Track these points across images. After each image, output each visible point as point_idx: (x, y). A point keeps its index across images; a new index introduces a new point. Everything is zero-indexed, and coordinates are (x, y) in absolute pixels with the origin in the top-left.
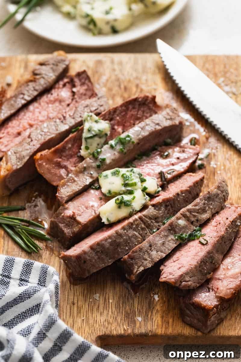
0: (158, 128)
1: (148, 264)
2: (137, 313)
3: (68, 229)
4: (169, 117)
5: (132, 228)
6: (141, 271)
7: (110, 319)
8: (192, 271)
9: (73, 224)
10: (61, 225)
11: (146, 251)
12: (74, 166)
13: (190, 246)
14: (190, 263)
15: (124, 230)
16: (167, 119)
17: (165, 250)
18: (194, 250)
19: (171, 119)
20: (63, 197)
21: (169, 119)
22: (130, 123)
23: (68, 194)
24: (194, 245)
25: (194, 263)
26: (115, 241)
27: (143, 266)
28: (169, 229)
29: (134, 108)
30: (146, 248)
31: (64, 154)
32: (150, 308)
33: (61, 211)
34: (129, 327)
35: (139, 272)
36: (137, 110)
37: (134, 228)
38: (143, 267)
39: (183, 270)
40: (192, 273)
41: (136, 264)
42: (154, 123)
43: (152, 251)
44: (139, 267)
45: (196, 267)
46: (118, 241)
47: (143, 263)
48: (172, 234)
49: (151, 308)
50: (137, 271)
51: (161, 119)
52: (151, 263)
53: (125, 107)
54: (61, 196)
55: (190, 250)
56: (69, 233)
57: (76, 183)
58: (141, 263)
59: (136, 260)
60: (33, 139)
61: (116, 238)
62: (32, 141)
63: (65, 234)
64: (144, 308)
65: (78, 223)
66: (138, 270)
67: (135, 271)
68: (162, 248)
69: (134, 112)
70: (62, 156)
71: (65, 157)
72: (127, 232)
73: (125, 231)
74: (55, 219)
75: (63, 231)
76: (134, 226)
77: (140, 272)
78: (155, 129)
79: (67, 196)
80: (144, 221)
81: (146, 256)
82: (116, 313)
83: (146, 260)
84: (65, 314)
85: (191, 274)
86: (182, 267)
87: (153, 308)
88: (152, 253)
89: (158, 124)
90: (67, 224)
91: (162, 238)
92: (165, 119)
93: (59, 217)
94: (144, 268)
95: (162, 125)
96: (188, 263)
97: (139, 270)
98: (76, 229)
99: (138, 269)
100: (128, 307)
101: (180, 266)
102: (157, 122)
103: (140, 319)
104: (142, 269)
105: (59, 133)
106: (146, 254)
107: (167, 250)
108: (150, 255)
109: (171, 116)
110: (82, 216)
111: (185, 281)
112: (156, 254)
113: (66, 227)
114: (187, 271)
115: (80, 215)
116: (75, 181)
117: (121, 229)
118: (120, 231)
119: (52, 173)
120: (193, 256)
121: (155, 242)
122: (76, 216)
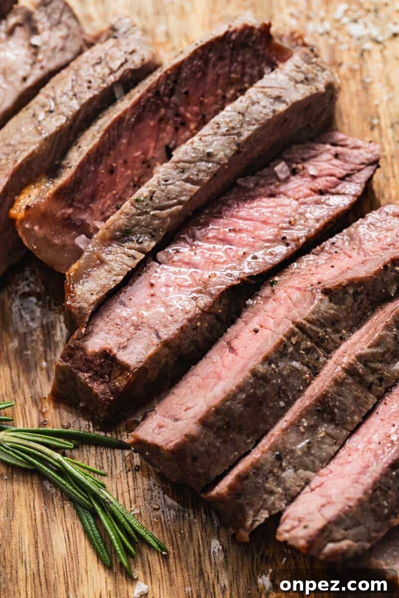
0: (281, 108)
1: (277, 503)
3: (102, 383)
4: (301, 77)
5: (286, 355)
6: (263, 520)
8: (350, 515)
9: (111, 371)
10: (84, 376)
11: (271, 471)
12: (101, 218)
13: (350, 449)
14: (347, 496)
15: (270, 364)
16: (297, 82)
17: (313, 462)
18: (360, 460)
19: (307, 80)
20: (83, 308)
21: (302, 82)
22: (216, 96)
23: (94, 298)
24: (360, 447)
25: (357, 492)
26: (254, 393)
27: (266, 509)
28: (318, 411)
29: (221, 59)
30: (269, 466)
31: (78, 196)
33: (77, 341)
35: (257, 523)
36: (227, 61)
37: (291, 353)
38: (266, 512)
39: (331, 512)
40: (352, 518)
41: (251, 505)
42: (269, 96)
43: (284, 470)
44: (257, 513)
45: (360, 502)
46: (259, 392)
47: (265, 500)
48: (324, 421)
50: (254, 522)
51: (283, 85)
52: (283, 500)
53: (201, 58)
54: (78, 305)
55: (350, 459)
56: (104, 394)
57: (106, 267)
58: (261, 503)
59: (248, 497)
61: (255, 388)
63: (96, 395)
65: (124, 367)
66: (256, 518)
67: (249, 522)
68: (305, 458)
69: (221, 68)
70: (73, 200)
71: (80, 202)
72: (277, 366)
73: (273, 366)
74: (66, 361)
75: (91, 389)
76: (291, 349)
77: (261, 525)
78: (274, 111)
79: (92, 304)
80: (309, 332)
81: (271, 484)
83: (272, 493)
85: (348, 522)
86: (329, 503)
88: (284, 475)
89: (278, 98)
90: (96, 373)
91: (303, 433)
92: (292, 83)
93: (75, 358)
94: (270, 512)
95: (288, 100)
96: (343, 493)
97: (258, 518)
98: (120, 383)
99: (254, 516)
101: (324, 501)
102: (276, 93)
104: (265, 515)
105: (46, 139)
106: (270, 479)
107: (317, 462)
108: (279, 481)
109: (306, 72)
110: (130, 349)
111: (334, 541)
112: (294, 476)
113: (95, 381)
114: (339, 516)
115: (125, 347)
116: (103, 262)
117: (262, 363)
118: (262, 369)
119: (55, 245)
120: (356, 476)
121: (288, 446)
122: (115, 351)
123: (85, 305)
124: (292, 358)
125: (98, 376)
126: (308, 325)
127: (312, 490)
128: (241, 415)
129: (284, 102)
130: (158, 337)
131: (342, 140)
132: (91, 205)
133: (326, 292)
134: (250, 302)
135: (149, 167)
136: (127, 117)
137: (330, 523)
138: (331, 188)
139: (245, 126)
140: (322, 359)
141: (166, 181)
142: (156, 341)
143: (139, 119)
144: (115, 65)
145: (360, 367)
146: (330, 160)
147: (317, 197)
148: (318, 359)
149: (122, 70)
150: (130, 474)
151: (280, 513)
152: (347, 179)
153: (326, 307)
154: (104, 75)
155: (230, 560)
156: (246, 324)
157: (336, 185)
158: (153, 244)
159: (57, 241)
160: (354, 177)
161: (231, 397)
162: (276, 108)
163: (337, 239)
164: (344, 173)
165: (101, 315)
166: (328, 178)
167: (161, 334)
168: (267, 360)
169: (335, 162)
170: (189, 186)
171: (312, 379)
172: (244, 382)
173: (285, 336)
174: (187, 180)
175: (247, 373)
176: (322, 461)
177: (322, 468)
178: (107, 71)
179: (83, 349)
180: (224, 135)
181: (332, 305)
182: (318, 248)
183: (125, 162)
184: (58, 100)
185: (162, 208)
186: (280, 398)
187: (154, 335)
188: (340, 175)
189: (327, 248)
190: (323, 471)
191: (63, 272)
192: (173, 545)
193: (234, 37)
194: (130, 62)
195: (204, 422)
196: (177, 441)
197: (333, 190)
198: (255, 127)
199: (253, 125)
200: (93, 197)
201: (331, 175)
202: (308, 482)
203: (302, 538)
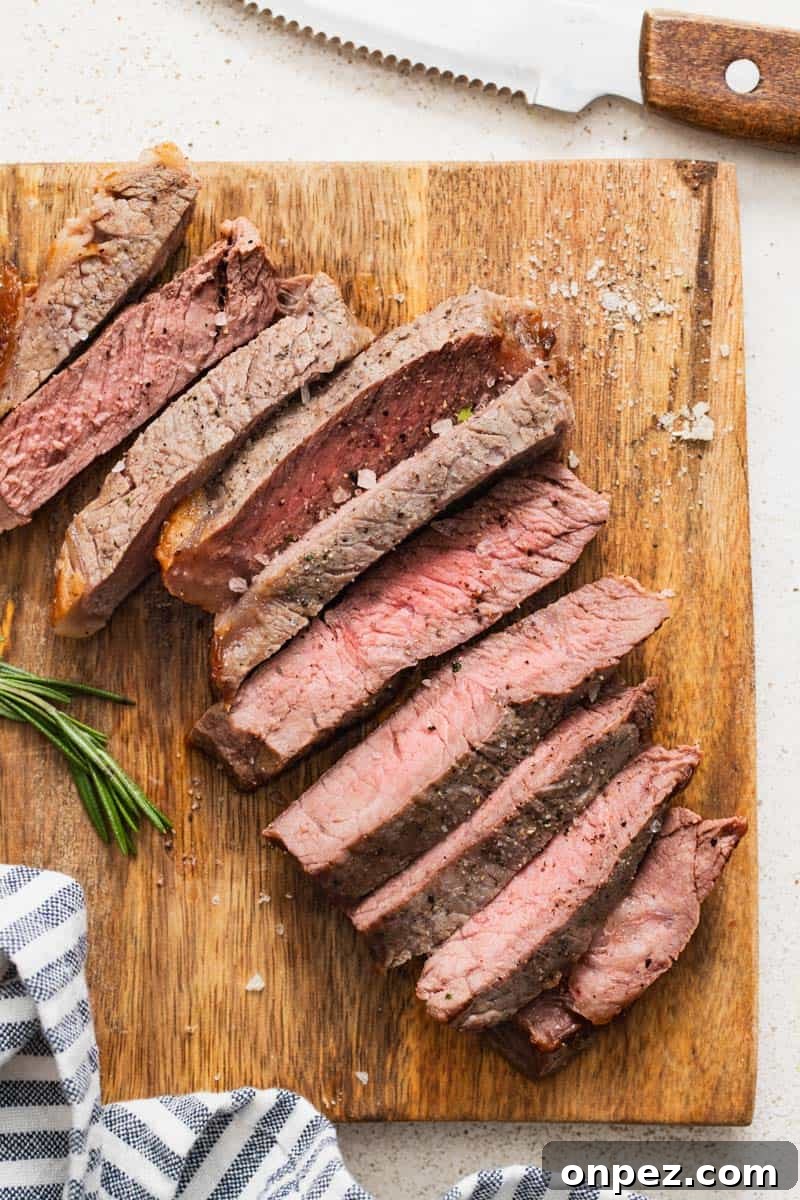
0: (497, 462)
1: (423, 945)
2: (354, 1059)
3: (246, 764)
4: (527, 417)
5: (456, 781)
6: (404, 961)
7: (285, 1076)
9: (257, 754)
11: (420, 914)
12: (263, 550)
14: (500, 963)
16: (521, 425)
17: (469, 905)
20: (231, 683)
25: (510, 962)
26: (414, 821)
27: (410, 950)
28: (483, 851)
30: (418, 908)
31: (239, 534)
32: (389, 1042)
34: (335, 1100)
35: (398, 964)
37: (463, 776)
38: (409, 953)
39: (479, 981)
40: (500, 989)
41: (394, 945)
42: (486, 446)
43: (434, 913)
44: (398, 953)
45: (513, 973)
46: (420, 819)
47: (409, 941)
48: (489, 861)
49: (393, 1045)
50: (394, 960)
51: (505, 430)
52: (430, 943)
53: (409, 375)
54: (224, 678)
56: (246, 776)
57: (263, 630)
58: (405, 943)
59: (391, 937)
60: (137, 480)
61: (415, 816)
62: (133, 487)
64: (375, 1043)
66: (397, 958)
67: (389, 961)
68: (461, 901)
70: (233, 539)
71: (241, 538)
72: (444, 793)
73: (439, 793)
74: (206, 730)
75: (231, 768)
77: (402, 965)
78: (488, 466)
79: (241, 677)
80: (487, 755)
81: (419, 927)
82: (301, 1061)
83: (418, 935)
84: (168, 1061)
85: (496, 993)
86: (478, 967)
87: (398, 1045)
88: (433, 918)
89: (495, 449)
92: (516, 427)
94: (413, 954)
95: (507, 452)
96: (496, 958)
97: (400, 958)
98: (266, 767)
99: (396, 956)
100: (331, 1040)
101: (474, 963)
102: (494, 441)
103: (363, 1077)
104: (407, 956)
105: (208, 457)
106: (418, 922)
107: (474, 905)
108: (428, 923)
109: (535, 411)
110: (283, 733)
111: (477, 1013)
112: (446, 919)
113: (239, 759)
114: (487, 989)
115: (276, 730)
116: (259, 623)
117: (427, 791)
118: (426, 797)
119: (206, 587)
120: (513, 937)
121: (443, 888)
122: (264, 736)
123: (234, 679)
124: (464, 783)
125: (241, 754)
126: (487, 748)
127: (464, 938)
128: (396, 842)
129: (502, 454)
130: (317, 724)
131: (566, 480)
132: (254, 539)
133: (513, 705)
134: (426, 682)
135: (329, 490)
136: (309, 445)
137: (475, 996)
138: (542, 548)
139: (449, 482)
140: (497, 779)
141: (345, 541)
142: (313, 729)
143: (324, 444)
144: (302, 363)
145: (539, 806)
146: (547, 507)
147: (522, 558)
148: (493, 779)
149: (310, 372)
150: (264, 852)
151: (425, 957)
152: (564, 538)
153: (513, 722)
154: (287, 377)
155: (364, 969)
156: (418, 714)
157: (550, 544)
158: (320, 607)
159: (208, 582)
160: (572, 537)
161: (387, 825)
162: (491, 463)
163: (538, 618)
164: (562, 529)
165: (253, 682)
166: (540, 534)
167: (319, 720)
168: (434, 787)
169: (555, 512)
170: (371, 549)
171: (483, 801)
172: (404, 812)
173: (458, 761)
174: (370, 543)
175: (409, 801)
176: (479, 904)
177: (479, 911)
178: (291, 371)
179: (229, 723)
180: (423, 493)
181: (518, 720)
182: (514, 626)
183: (301, 490)
184: (228, 400)
185: (333, 572)
186: (443, 823)
187: (310, 720)
188: (555, 533)
189: (525, 629)
190: (479, 916)
191: (212, 612)
192: (302, 943)
193: (455, 348)
194: (321, 362)
195: (352, 850)
196: (319, 865)
197: (545, 551)
198: (461, 486)
199: (460, 483)
200: (256, 530)
201: (546, 531)
202: (460, 926)
203: (444, 1010)
